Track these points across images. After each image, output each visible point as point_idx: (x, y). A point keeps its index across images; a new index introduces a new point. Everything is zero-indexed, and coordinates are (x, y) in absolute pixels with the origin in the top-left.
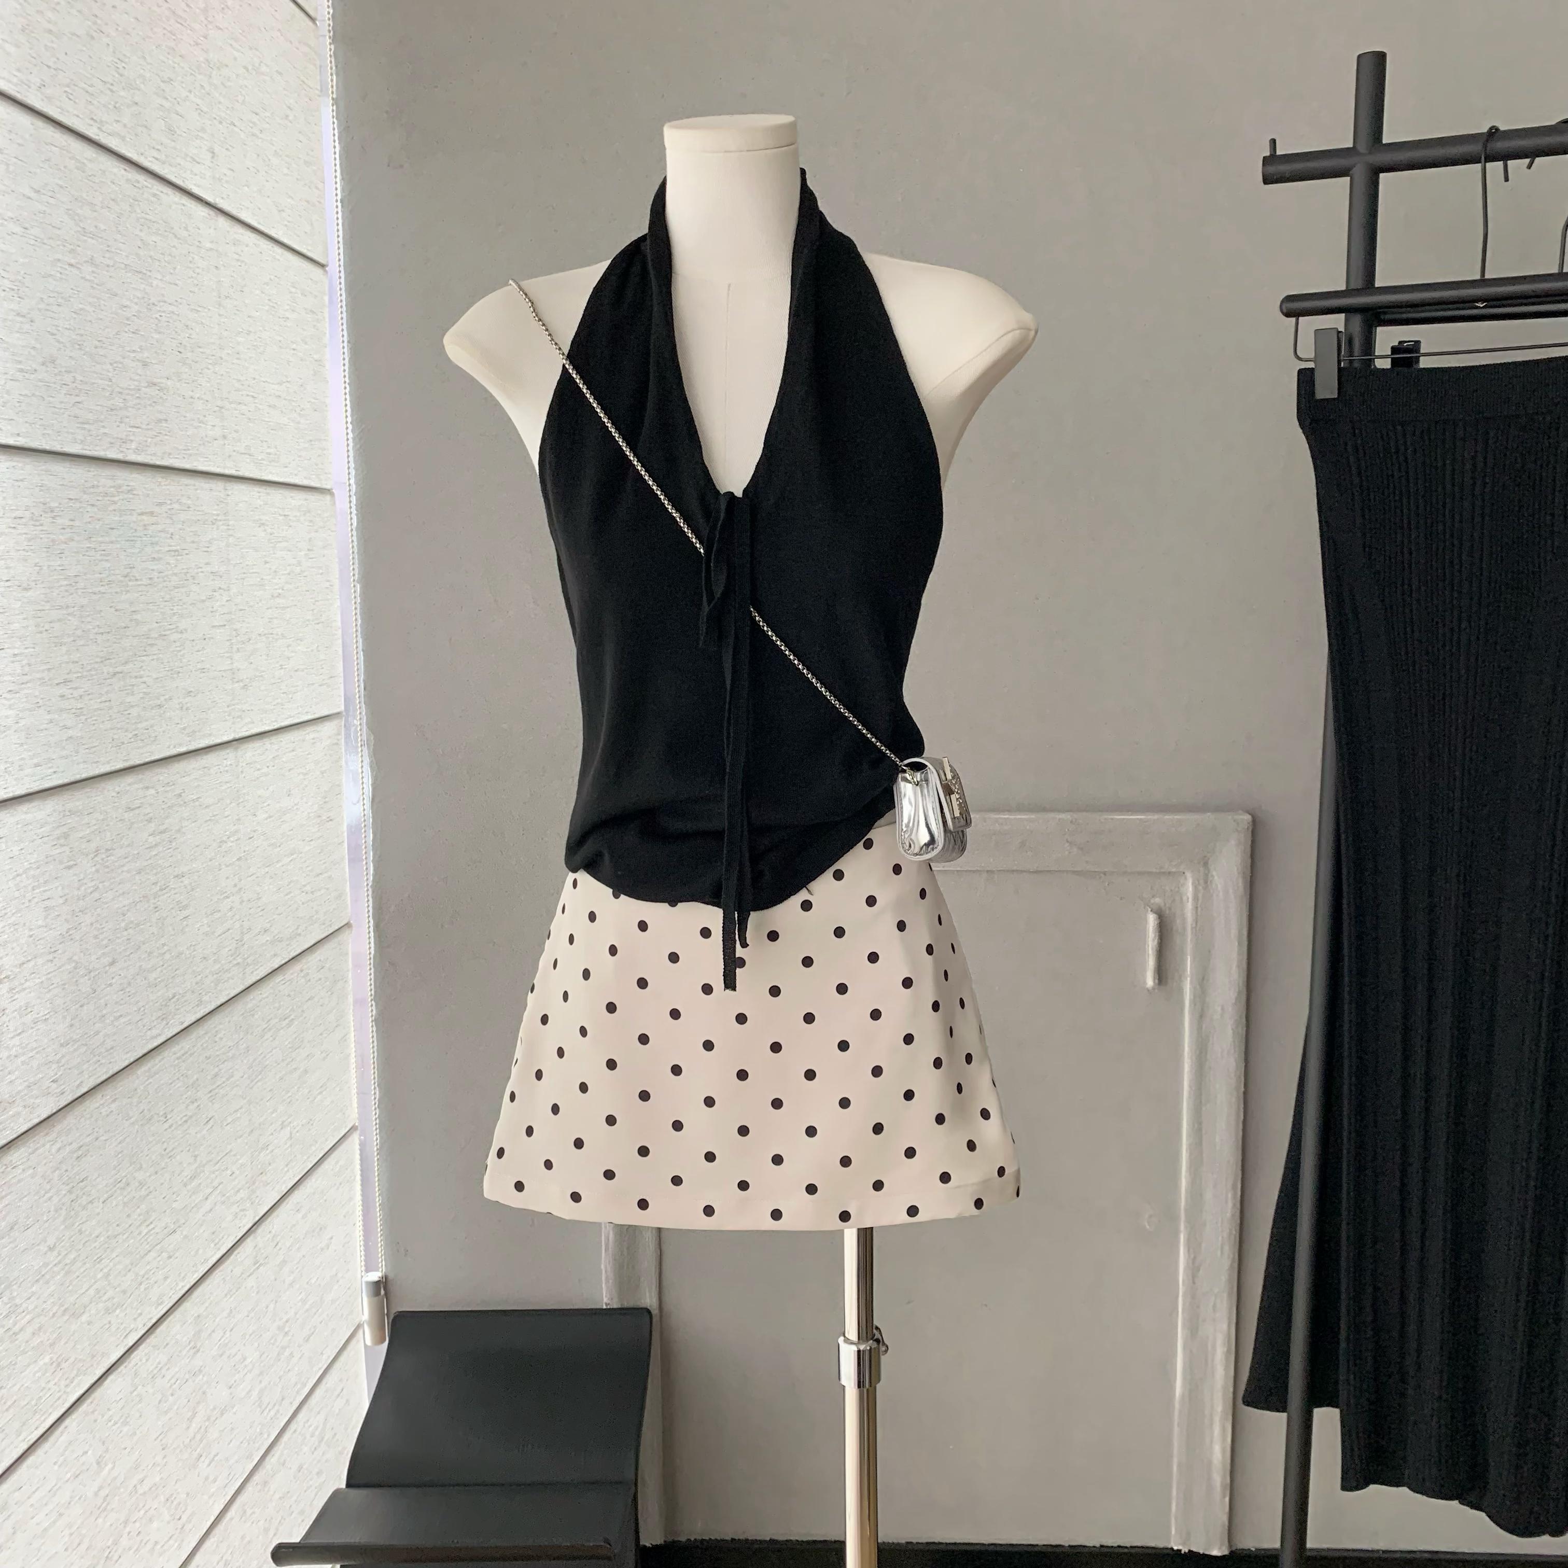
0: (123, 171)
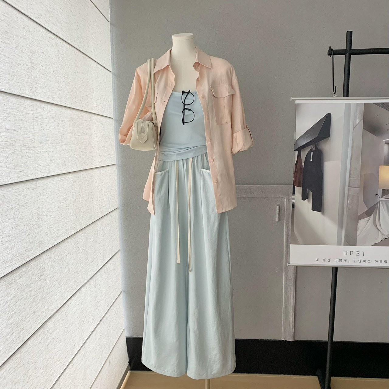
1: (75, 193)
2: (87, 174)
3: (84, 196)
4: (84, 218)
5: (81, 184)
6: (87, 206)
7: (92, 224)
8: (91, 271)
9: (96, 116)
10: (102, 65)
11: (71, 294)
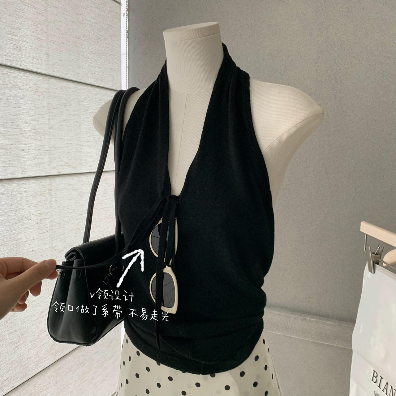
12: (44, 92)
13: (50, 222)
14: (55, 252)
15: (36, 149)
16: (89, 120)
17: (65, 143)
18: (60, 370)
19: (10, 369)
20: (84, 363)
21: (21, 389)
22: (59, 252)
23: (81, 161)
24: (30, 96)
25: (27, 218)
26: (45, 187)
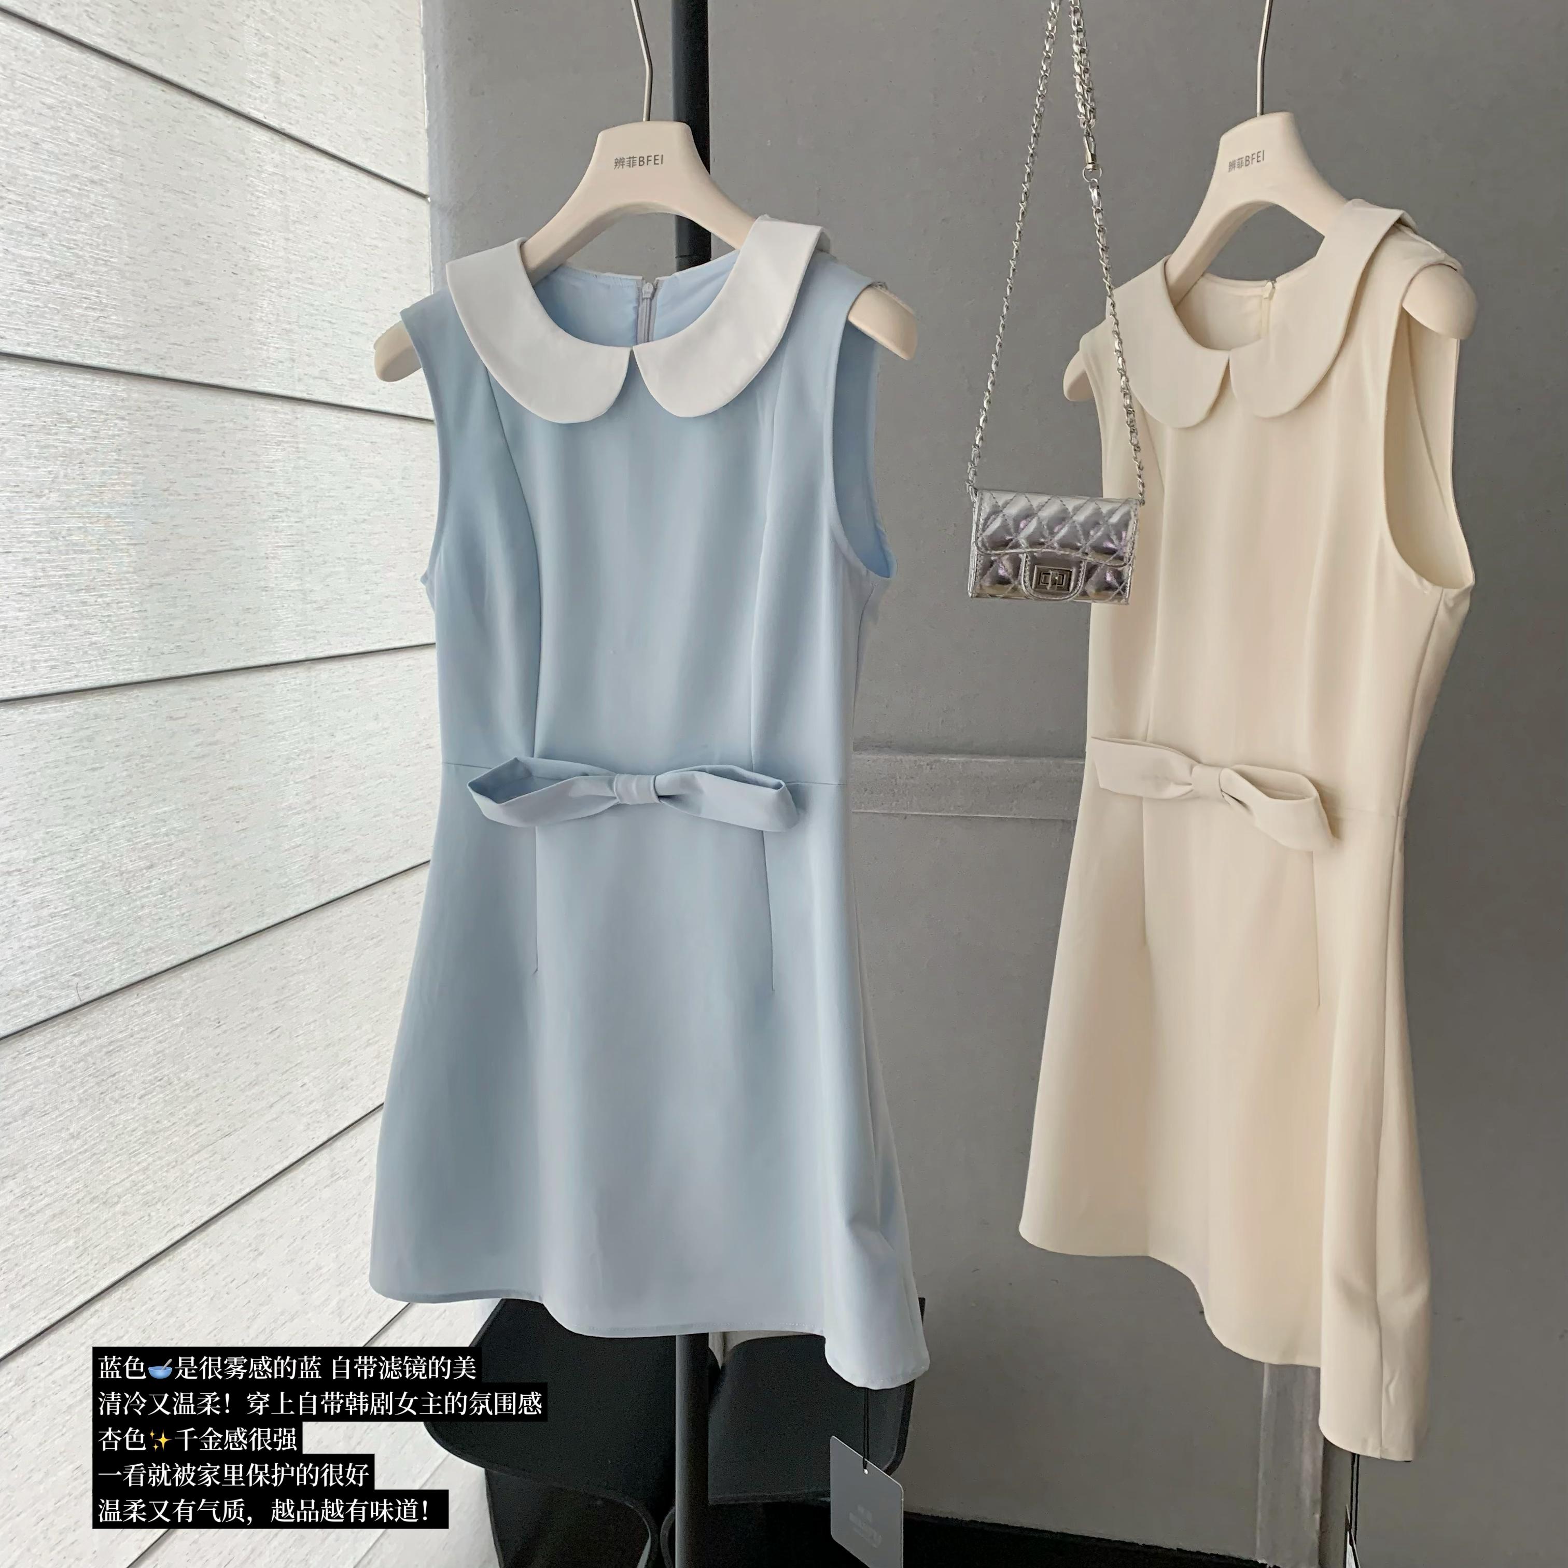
0: (160, 92)
1: (84, 801)
2: (193, 699)
3: (166, 809)
4: (161, 923)
5: (145, 752)
6: (197, 861)
7: (231, 949)
8: (219, 1179)
9: (287, 407)
10: (343, 156)
11: (42, 1314)
12: (275, 174)
13: (296, 522)
14: (309, 606)
15: (263, 321)
16: (365, 266)
17: (318, 317)
18: (331, 932)
19: (233, 882)
20: (379, 938)
21: (254, 944)
22: (317, 609)
23: (351, 373)
24: (248, 182)
25: (252, 496)
26: (283, 425)
